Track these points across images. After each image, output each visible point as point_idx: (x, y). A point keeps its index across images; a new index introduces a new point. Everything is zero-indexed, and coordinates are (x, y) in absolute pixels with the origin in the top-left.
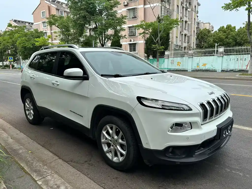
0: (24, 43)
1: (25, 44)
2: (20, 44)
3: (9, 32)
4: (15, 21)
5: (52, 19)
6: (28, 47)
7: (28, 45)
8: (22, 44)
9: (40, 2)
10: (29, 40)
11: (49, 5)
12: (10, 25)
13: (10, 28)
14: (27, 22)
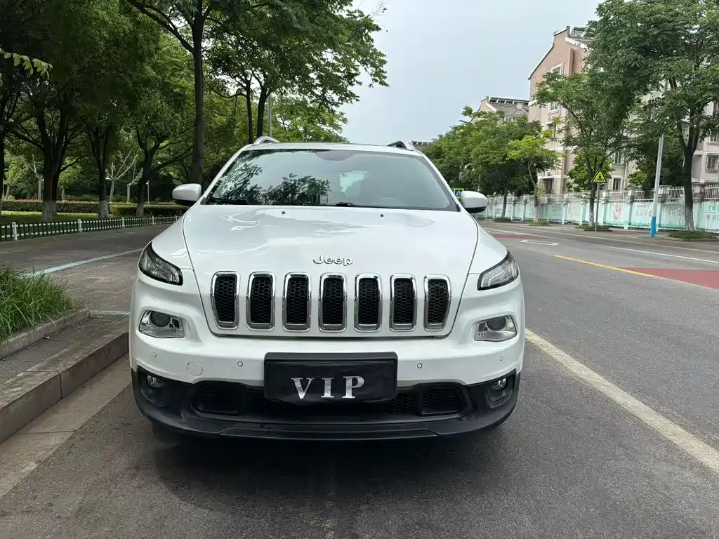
0: (486, 153)
1: (488, 157)
2: (477, 156)
3: (462, 127)
4: (493, 101)
5: (548, 86)
6: (492, 163)
7: (495, 158)
8: (480, 157)
9: (554, 44)
10: (501, 144)
11: (575, 49)
12: (468, 112)
13: (468, 119)
14: (521, 101)
